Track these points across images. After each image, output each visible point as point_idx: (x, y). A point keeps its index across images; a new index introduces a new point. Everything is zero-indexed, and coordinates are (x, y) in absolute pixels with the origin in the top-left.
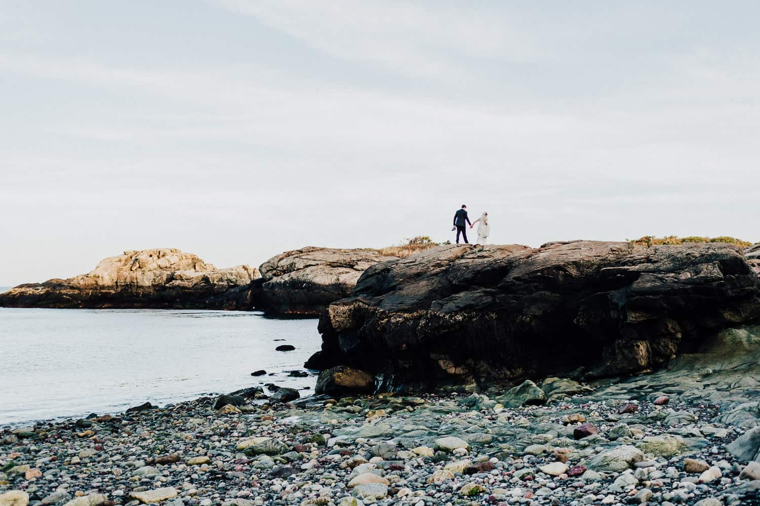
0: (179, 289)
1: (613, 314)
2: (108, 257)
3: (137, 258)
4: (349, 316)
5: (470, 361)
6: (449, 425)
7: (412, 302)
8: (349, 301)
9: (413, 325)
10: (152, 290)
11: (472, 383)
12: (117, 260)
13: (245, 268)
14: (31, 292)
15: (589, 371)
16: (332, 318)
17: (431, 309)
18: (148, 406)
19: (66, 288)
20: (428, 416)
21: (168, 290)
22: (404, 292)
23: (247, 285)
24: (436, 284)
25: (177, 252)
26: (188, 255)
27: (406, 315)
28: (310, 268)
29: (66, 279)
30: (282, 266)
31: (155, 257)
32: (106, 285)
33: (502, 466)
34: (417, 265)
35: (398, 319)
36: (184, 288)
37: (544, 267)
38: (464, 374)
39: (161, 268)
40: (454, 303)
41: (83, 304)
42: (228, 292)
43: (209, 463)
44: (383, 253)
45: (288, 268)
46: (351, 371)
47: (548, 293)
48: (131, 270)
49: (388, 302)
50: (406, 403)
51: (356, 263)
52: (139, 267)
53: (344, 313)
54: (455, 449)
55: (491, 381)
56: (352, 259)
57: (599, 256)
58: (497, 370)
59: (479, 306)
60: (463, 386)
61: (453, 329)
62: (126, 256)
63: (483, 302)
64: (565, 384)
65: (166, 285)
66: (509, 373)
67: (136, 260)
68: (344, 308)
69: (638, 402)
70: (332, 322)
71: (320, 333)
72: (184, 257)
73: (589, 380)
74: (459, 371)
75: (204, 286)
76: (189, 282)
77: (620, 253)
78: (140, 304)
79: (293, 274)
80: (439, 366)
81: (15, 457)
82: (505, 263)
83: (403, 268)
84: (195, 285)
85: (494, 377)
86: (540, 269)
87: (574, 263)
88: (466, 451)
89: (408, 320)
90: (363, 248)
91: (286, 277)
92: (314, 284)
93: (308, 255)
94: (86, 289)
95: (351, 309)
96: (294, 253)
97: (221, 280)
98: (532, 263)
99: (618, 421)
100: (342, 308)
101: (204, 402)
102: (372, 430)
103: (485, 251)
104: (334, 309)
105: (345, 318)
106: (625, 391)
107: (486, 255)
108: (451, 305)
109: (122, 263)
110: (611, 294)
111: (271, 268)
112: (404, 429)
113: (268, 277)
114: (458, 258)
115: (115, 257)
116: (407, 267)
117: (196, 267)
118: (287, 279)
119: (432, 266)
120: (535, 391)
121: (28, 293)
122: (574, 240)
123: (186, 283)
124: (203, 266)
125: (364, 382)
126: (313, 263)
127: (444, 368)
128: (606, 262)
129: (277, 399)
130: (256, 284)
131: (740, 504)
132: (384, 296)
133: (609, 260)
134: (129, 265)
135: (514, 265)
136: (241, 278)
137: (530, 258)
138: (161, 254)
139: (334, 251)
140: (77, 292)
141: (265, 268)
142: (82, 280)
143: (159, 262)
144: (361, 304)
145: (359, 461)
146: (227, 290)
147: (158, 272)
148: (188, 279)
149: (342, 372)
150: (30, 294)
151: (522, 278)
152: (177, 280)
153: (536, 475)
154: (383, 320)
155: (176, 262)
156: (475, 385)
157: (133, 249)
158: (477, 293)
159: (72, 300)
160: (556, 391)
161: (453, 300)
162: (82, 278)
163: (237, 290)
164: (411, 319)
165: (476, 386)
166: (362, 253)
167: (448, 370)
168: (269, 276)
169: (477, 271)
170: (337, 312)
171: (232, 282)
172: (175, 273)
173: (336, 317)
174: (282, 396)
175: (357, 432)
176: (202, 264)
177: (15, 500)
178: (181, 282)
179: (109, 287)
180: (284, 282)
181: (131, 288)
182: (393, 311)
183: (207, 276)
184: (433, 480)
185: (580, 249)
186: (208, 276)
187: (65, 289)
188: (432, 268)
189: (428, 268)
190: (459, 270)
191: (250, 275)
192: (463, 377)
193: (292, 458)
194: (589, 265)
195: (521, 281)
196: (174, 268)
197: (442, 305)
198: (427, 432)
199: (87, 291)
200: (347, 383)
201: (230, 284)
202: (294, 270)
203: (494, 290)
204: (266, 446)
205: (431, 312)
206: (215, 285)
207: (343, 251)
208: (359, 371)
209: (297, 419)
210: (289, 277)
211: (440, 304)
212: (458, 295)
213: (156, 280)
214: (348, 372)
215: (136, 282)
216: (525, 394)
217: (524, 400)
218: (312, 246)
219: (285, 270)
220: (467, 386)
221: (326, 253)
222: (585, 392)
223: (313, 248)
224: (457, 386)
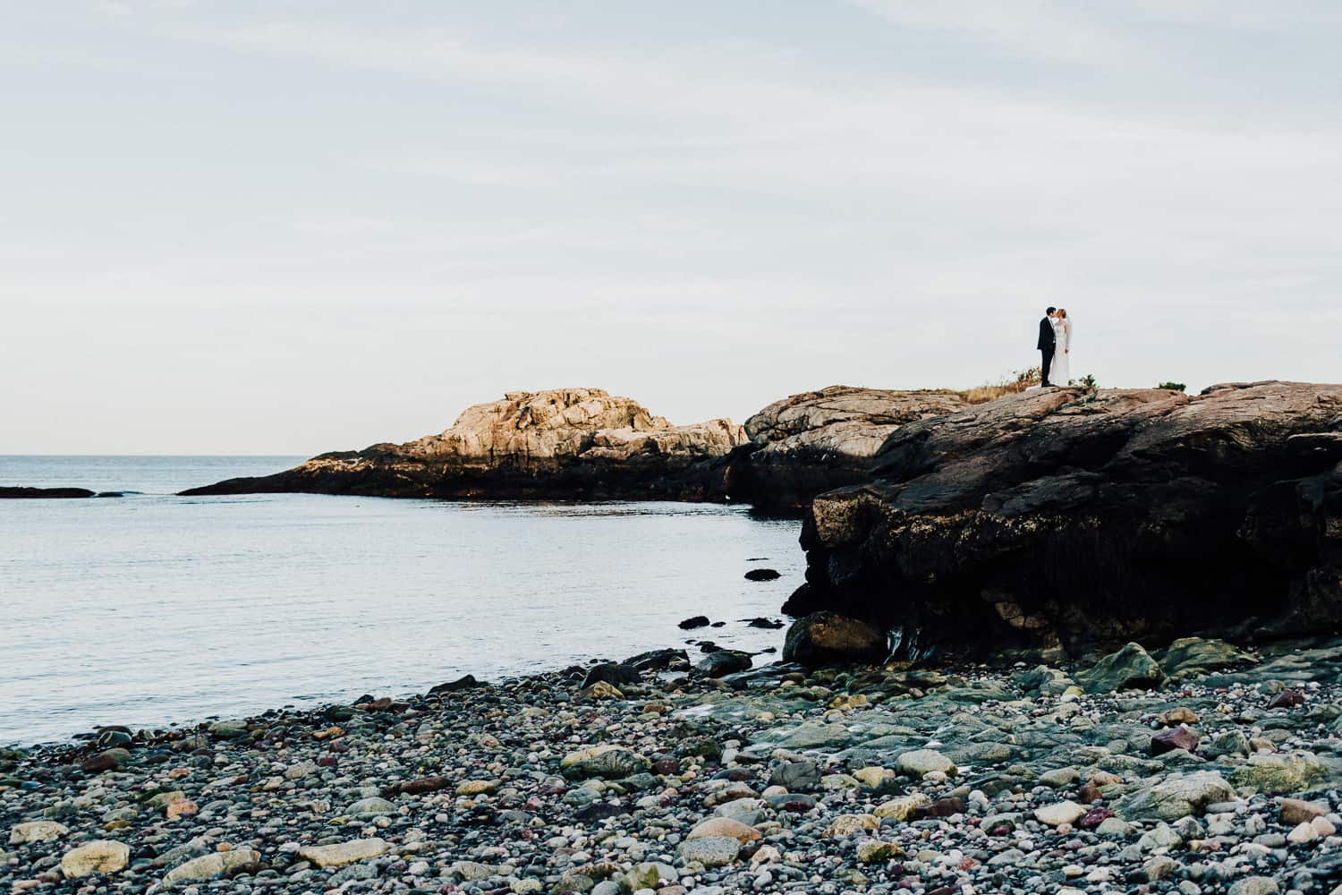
0: (603, 463)
1: (1305, 521)
2: (477, 403)
3: (528, 405)
4: (849, 519)
5: (1052, 606)
6: (952, 726)
7: (951, 495)
8: (850, 492)
9: (949, 538)
10: (554, 465)
11: (1055, 646)
12: (493, 409)
13: (724, 425)
14: (340, 468)
15: (1262, 626)
16: (819, 524)
17: (983, 508)
18: (468, 682)
19: (400, 460)
20: (937, 707)
21: (584, 464)
22: (941, 477)
23: (726, 455)
24: (999, 462)
25: (600, 396)
26: (620, 400)
27: (939, 520)
28: (834, 425)
29: (401, 444)
30: (785, 422)
31: (561, 405)
32: (473, 455)
33: (977, 808)
34: (976, 426)
35: (923, 527)
36: (613, 460)
37: (1190, 432)
38: (1039, 629)
39: (572, 425)
40: (1024, 497)
41: (431, 489)
42: (692, 468)
43: (490, 792)
44: (969, 398)
45: (795, 425)
46: (841, 620)
47: (1196, 481)
48: (518, 428)
49: (910, 495)
50: (912, 683)
51: (919, 416)
52: (533, 423)
53: (841, 515)
54: (927, 772)
55: (1088, 642)
56: (912, 409)
57: (1293, 412)
58: (1098, 622)
59: (1068, 503)
60: (1039, 650)
61: (1019, 546)
62: (509, 403)
63: (1075, 497)
64: (1207, 650)
65: (580, 456)
66: (1121, 627)
67: (527, 409)
68: (839, 505)
69: (1320, 685)
70: (819, 530)
71: (804, 549)
72: (613, 405)
73: (1261, 642)
74: (1032, 622)
75: (647, 457)
76: (621, 450)
77: (1335, 406)
78: (533, 491)
79: (805, 437)
80: (998, 614)
81: (178, 775)
82: (1124, 424)
83: (954, 431)
84: (632, 455)
85: (1093, 636)
86: (1182, 435)
87: (1246, 424)
88: (945, 776)
89: (942, 531)
90: (934, 389)
91: (792, 443)
92: (842, 456)
93: (832, 400)
94: (436, 462)
95: (853, 507)
96: (807, 398)
97: (679, 446)
98: (1171, 425)
99: (1254, 721)
100: (836, 505)
101: (572, 674)
102: (813, 734)
103: (1100, 400)
104: (821, 506)
105: (843, 523)
106: (1309, 664)
107: (1099, 408)
108: (1019, 502)
109: (502, 415)
110: (1300, 484)
111: (765, 425)
112: (871, 732)
113: (760, 442)
114: (1050, 413)
115: (488, 405)
116: (959, 429)
117: (635, 422)
118: (793, 445)
119: (1002, 428)
120: (1141, 663)
121: (335, 469)
122: (1256, 381)
123: (615, 452)
124: (648, 420)
125: (864, 641)
126: (841, 416)
127: (1004, 617)
128: (1306, 423)
129: (705, 671)
130: (740, 453)
131: (1312, 888)
132: (907, 483)
133: (1314, 420)
134: (513, 419)
135: (1137, 428)
136: (715, 443)
137: (1168, 416)
138: (572, 399)
139: (880, 394)
140: (420, 467)
141: (756, 424)
142: (430, 446)
143: (569, 413)
144: (870, 497)
145: (738, 793)
146: (689, 466)
147: (565, 432)
148: (619, 445)
149: (824, 622)
150: (337, 470)
151: (1149, 452)
152: (600, 446)
153: (1018, 825)
154: (897, 528)
155: (597, 413)
156: (1059, 648)
157: (521, 391)
158: (1066, 481)
159: (410, 483)
160: (1188, 662)
161: (1023, 492)
162: (431, 443)
163: (706, 464)
164: (948, 527)
165: (1062, 651)
166: (930, 398)
167: (1011, 620)
168: (762, 440)
169: (1074, 438)
170: (828, 512)
171: (699, 451)
172: (595, 433)
173: (826, 520)
174: (714, 666)
175: (789, 737)
176: (646, 417)
177: (102, 858)
178: (606, 451)
179: (478, 459)
180: (788, 451)
181: (517, 461)
182: (915, 511)
183: (653, 440)
184: (833, 832)
185: (1264, 398)
186: (656, 439)
187: (399, 463)
188: (1001, 432)
189: (995, 432)
190: (1042, 436)
191: (732, 438)
192: (1039, 634)
193: (639, 786)
194: (1274, 428)
195: (1147, 459)
196: (595, 425)
197: (1001, 502)
198: (905, 738)
199: (440, 466)
200: (833, 643)
201: (696, 453)
202: (807, 429)
203: (1096, 474)
204: (605, 763)
205: (981, 515)
206: (668, 455)
207: (895, 394)
208: (856, 621)
209: (708, 710)
210: (797, 441)
211: (999, 499)
212: (1031, 484)
213: (563, 447)
214: (837, 622)
215: (526, 449)
216: (1126, 669)
217: (1123, 679)
218: (840, 384)
219: (792, 429)
220: (1046, 651)
221: (866, 397)
222: (1242, 664)
223: (843, 388)
224: (1030, 651)
